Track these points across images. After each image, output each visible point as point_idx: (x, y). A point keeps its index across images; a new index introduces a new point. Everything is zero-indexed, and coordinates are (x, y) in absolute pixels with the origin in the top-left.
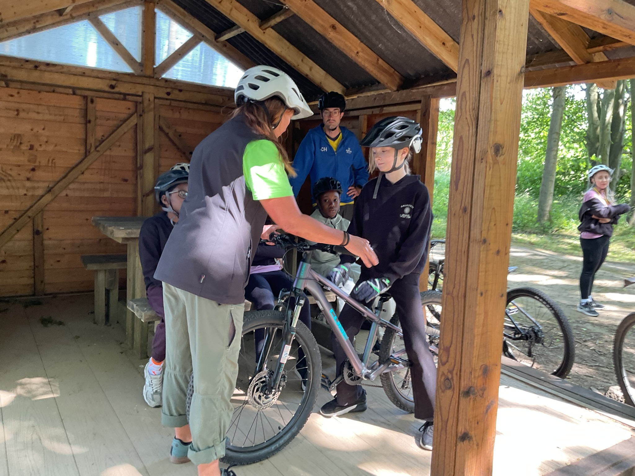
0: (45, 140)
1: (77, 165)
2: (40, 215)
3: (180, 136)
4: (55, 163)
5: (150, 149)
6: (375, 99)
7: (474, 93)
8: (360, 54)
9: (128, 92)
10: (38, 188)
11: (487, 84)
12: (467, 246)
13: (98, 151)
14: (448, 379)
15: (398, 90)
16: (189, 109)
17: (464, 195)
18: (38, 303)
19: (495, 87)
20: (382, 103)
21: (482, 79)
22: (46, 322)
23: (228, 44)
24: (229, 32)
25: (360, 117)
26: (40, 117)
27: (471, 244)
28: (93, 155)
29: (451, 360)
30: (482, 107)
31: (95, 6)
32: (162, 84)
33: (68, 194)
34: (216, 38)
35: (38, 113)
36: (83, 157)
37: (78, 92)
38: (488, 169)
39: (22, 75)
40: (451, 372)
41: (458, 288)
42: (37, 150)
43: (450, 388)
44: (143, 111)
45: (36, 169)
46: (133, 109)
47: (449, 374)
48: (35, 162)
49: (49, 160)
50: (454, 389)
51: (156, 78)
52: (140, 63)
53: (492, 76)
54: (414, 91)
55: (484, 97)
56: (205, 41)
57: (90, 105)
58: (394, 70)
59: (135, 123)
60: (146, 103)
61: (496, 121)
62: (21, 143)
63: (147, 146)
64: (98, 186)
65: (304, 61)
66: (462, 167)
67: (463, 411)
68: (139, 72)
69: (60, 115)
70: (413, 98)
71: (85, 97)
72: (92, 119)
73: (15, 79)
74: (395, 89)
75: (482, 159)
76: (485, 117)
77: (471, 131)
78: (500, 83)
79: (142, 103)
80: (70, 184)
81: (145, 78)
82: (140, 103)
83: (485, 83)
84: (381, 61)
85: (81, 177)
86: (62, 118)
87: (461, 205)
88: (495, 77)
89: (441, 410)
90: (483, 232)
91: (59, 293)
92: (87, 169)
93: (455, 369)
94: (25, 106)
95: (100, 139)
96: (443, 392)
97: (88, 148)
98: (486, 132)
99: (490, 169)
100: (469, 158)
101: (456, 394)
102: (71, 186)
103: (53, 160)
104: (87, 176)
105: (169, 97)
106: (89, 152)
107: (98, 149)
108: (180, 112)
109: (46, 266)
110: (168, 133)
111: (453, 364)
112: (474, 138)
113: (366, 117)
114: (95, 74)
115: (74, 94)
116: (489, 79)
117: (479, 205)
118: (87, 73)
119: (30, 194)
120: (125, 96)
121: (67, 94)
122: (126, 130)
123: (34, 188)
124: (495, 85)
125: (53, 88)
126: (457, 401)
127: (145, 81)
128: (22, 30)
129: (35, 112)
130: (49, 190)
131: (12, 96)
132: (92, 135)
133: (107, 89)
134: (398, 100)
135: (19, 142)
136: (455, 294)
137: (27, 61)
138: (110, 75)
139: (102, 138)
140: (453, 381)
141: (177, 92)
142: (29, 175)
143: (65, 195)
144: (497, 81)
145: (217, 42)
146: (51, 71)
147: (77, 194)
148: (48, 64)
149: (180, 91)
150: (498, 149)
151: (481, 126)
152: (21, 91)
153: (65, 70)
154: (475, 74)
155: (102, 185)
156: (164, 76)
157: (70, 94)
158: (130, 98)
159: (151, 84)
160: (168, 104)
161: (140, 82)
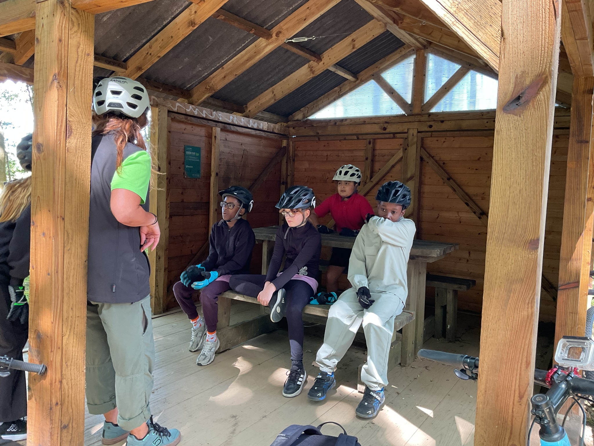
3: (444, 164)
5: (411, 178)
9: (396, 131)
13: (372, 182)
28: (368, 185)
31: (378, 67)
32: (426, 118)
37: (360, 137)
44: (408, 145)
52: (410, 105)
56: (474, 69)
57: (368, 146)
59: (401, 156)
60: (410, 138)
62: (327, 179)
63: (409, 175)
68: (408, 112)
71: (368, 140)
72: (369, 156)
73: (323, 134)
79: (407, 138)
81: (413, 117)
94: (330, 153)
95: (377, 172)
97: (365, 180)
105: (432, 129)
106: (366, 182)
114: (373, 121)
115: (358, 139)
122: (393, 163)
125: (345, 137)
127: (411, 119)
128: (331, 99)
129: (336, 155)
131: (324, 146)
132: (368, 169)
133: (380, 131)
138: (383, 120)
141: (438, 123)
146: (344, 125)
148: (342, 120)
149: (442, 122)
152: (330, 142)
153: (352, 122)
156: (432, 111)
157: (355, 140)
158: (398, 135)
159: (416, 120)
160: (430, 136)
161: (407, 121)
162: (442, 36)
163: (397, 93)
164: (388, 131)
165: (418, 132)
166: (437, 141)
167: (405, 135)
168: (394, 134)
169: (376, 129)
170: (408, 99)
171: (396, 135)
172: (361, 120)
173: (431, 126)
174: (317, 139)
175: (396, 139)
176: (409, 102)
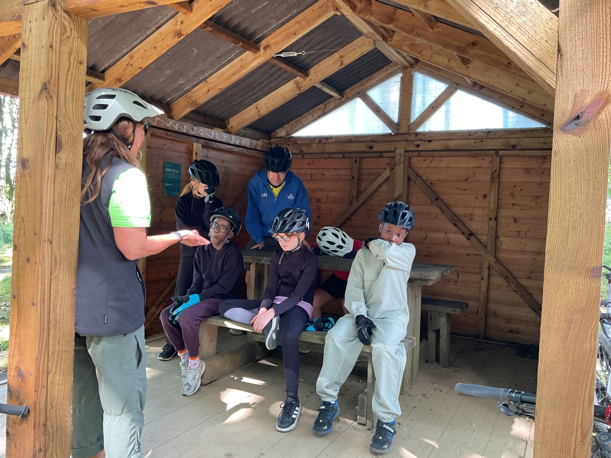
1: (344, 213)
3: (431, 184)
4: (332, 212)
5: (399, 198)
9: (383, 150)
13: (358, 201)
16: (441, 157)
26: (324, 177)
28: (355, 204)
31: (364, 85)
32: (413, 138)
36: (349, 207)
37: (346, 155)
42: (321, 202)
44: (395, 165)
45: (320, 216)
48: (319, 211)
49: (328, 210)
51: (409, 134)
52: (397, 123)
56: (460, 89)
57: (355, 165)
59: (388, 176)
60: (397, 157)
63: (397, 194)
64: (360, 230)
68: (395, 131)
69: (337, 175)
71: (351, 159)
72: (355, 176)
73: (308, 152)
79: (394, 157)
81: (400, 136)
85: (348, 222)
86: (338, 177)
92: (352, 216)
94: (315, 171)
97: (351, 199)
103: (331, 209)
104: (353, 221)
105: (419, 149)
106: (352, 202)
108: (432, 161)
110: (416, 182)
114: (358, 139)
115: (344, 157)
118: (354, 139)
120: (381, 154)
121: (338, 158)
122: (380, 182)
125: (330, 155)
127: (398, 138)
128: (316, 116)
129: (321, 174)
131: (308, 164)
132: (355, 189)
133: (367, 150)
137: (315, 138)
138: (370, 138)
141: (426, 143)
145: (473, 86)
146: (329, 143)
148: (328, 138)
149: (430, 141)
152: (314, 160)
153: (338, 140)
155: (363, 229)
157: (341, 158)
158: (385, 155)
159: (403, 140)
160: (417, 155)
161: (394, 140)
162: (432, 55)
163: (383, 111)
164: (374, 149)
165: (406, 151)
166: (425, 160)
168: (381, 152)
169: (362, 147)
170: (395, 117)
171: (383, 154)
172: (347, 138)
173: (418, 146)
174: (301, 157)
175: (383, 158)
176: (396, 121)
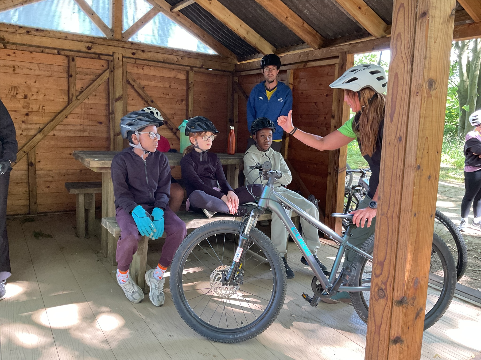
0: (36, 90)
1: (62, 111)
2: (33, 150)
3: (143, 88)
4: (44, 110)
5: (119, 98)
6: (300, 56)
7: (409, 33)
8: (289, 18)
9: (101, 53)
10: (31, 129)
11: (422, 24)
12: (401, 172)
14: (382, 289)
15: (319, 48)
16: (150, 66)
17: (399, 126)
18: (32, 220)
19: (430, 27)
20: (306, 59)
21: (417, 20)
22: (37, 235)
23: (181, 14)
24: (182, 4)
25: (287, 71)
26: (32, 72)
27: (406, 170)
28: (75, 103)
29: (385, 273)
30: (418, 46)
32: (129, 46)
33: (55, 134)
34: (171, 10)
35: (31, 69)
36: (66, 104)
37: (62, 52)
38: (423, 102)
39: (17, 39)
40: (385, 283)
41: (392, 209)
42: (30, 99)
43: (384, 297)
44: (114, 67)
45: (29, 114)
46: (106, 66)
47: (383, 285)
48: (28, 109)
49: (39, 107)
50: (387, 298)
51: (124, 42)
52: (111, 29)
53: (427, 16)
54: (333, 48)
55: (419, 37)
56: (162, 12)
57: (72, 63)
58: (316, 32)
59: (108, 77)
60: (116, 61)
61: (430, 58)
62: (17, 93)
63: (117, 95)
64: (79, 128)
65: (243, 26)
66: (398, 100)
67: (396, 318)
68: (110, 36)
69: (48, 71)
70: (332, 54)
71: (68, 56)
72: (73, 74)
73: (11, 41)
74: (317, 47)
75: (417, 93)
76: (421, 55)
77: (406, 68)
78: (434, 23)
79: (113, 61)
80: (56, 125)
81: (115, 41)
82: (111, 61)
83: (421, 24)
84: (305, 25)
85: (65, 120)
86: (49, 73)
87: (396, 135)
88: (430, 18)
89: (374, 316)
90: (418, 159)
91: (48, 212)
92: (70, 113)
93: (389, 281)
94: (19, 64)
95: (80, 90)
96: (377, 300)
97: (70, 98)
98: (421, 68)
99: (424, 102)
100: (404, 92)
101: (389, 303)
102: (57, 127)
103: (43, 107)
104: (70, 119)
105: (134, 57)
106: (72, 100)
107: (78, 98)
108: (143, 69)
109: (38, 191)
110: (134, 86)
111: (387, 276)
112: (409, 74)
113: (292, 71)
114: (75, 38)
115: (59, 54)
116: (424, 20)
117: (414, 134)
118: (69, 37)
119: (25, 133)
120: (99, 56)
121: (54, 54)
122: (100, 83)
123: (28, 129)
124: (430, 25)
125: (42, 49)
126: (390, 309)
127: (115, 43)
128: (16, 2)
129: (27, 68)
130: (40, 131)
131: (9, 55)
132: (74, 87)
133: (85, 50)
134: (319, 57)
135: (15, 92)
136: (389, 214)
137: (21, 27)
138: (87, 39)
139: (81, 90)
140: (387, 291)
141: (140, 52)
142: (24, 119)
143: (52, 135)
144: (432, 22)
145: (172, 12)
146: (40, 36)
147: (63, 134)
148: (37, 30)
149: (143, 51)
150: (431, 83)
151: (416, 62)
152: (17, 52)
153: (51, 34)
154: (410, 16)
155: (82, 127)
156: (130, 40)
157: (56, 54)
158: (103, 57)
159: (120, 46)
160: (134, 62)
161: (111, 45)
163: (96, 15)
164: (92, 50)
165: (123, 57)
167: (110, 58)
168: (99, 54)
169: (82, 47)
170: (109, 23)
171: (101, 56)
172: (62, 35)
173: (134, 54)
175: (100, 60)
176: (110, 27)
